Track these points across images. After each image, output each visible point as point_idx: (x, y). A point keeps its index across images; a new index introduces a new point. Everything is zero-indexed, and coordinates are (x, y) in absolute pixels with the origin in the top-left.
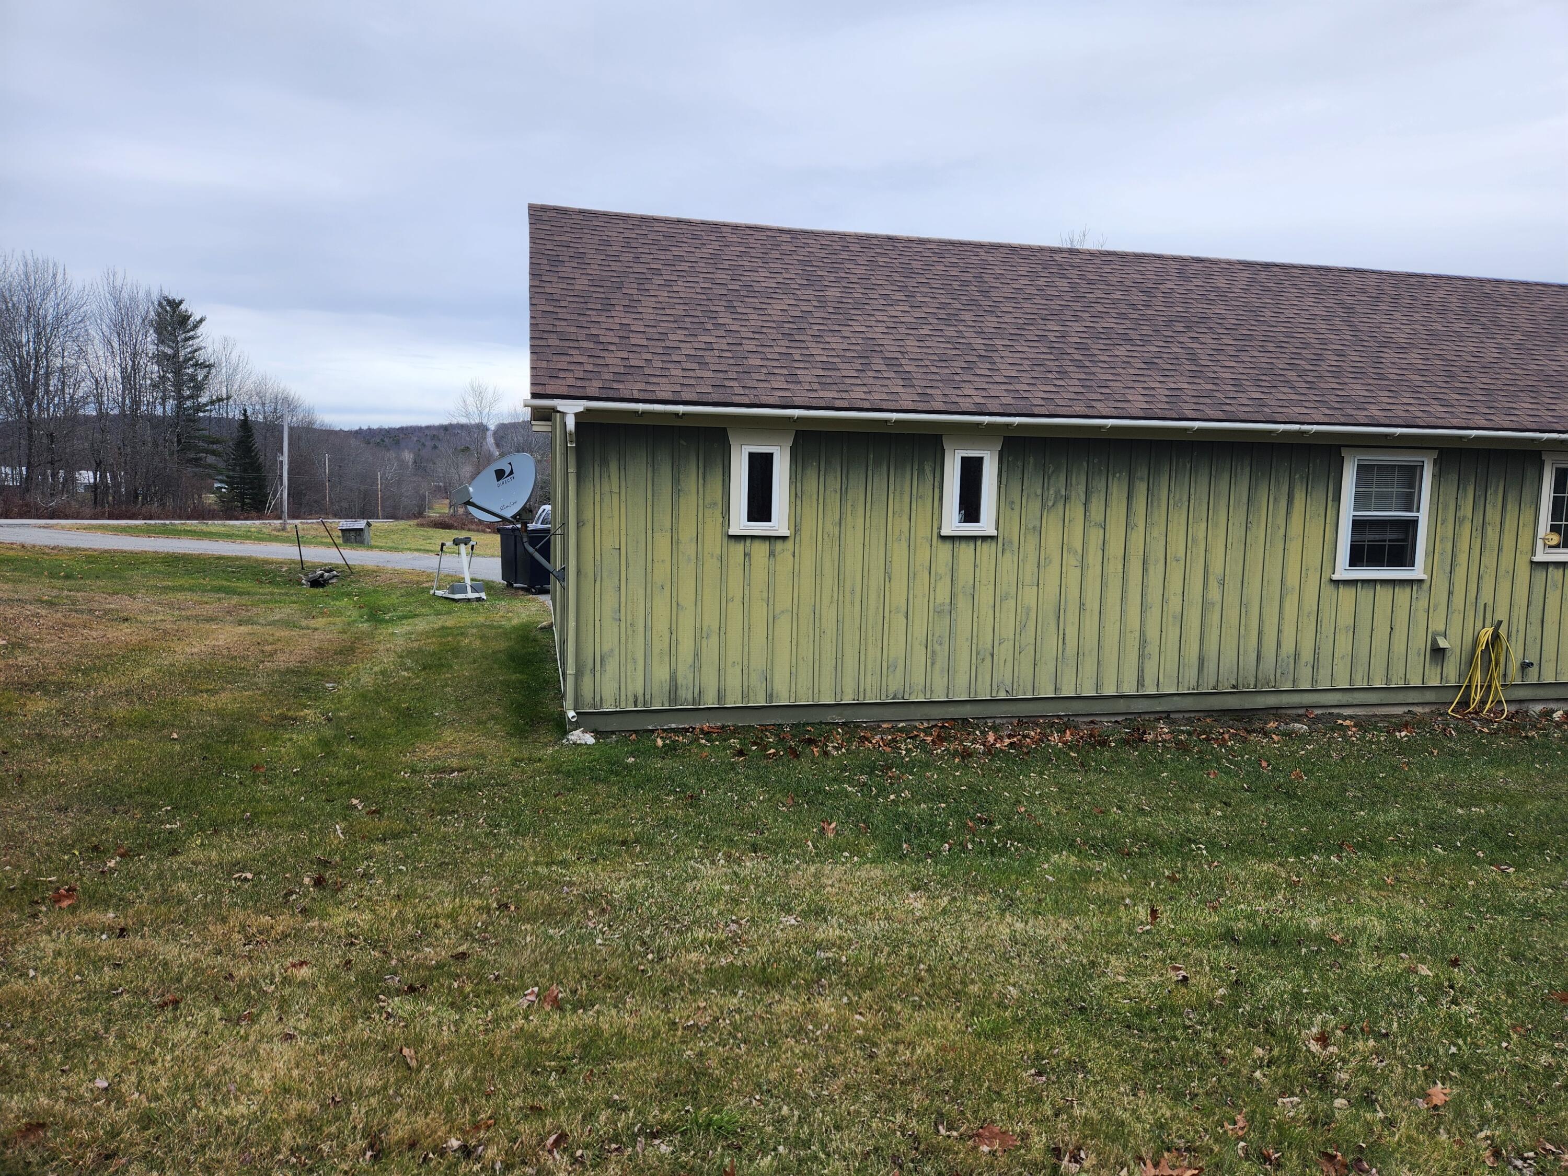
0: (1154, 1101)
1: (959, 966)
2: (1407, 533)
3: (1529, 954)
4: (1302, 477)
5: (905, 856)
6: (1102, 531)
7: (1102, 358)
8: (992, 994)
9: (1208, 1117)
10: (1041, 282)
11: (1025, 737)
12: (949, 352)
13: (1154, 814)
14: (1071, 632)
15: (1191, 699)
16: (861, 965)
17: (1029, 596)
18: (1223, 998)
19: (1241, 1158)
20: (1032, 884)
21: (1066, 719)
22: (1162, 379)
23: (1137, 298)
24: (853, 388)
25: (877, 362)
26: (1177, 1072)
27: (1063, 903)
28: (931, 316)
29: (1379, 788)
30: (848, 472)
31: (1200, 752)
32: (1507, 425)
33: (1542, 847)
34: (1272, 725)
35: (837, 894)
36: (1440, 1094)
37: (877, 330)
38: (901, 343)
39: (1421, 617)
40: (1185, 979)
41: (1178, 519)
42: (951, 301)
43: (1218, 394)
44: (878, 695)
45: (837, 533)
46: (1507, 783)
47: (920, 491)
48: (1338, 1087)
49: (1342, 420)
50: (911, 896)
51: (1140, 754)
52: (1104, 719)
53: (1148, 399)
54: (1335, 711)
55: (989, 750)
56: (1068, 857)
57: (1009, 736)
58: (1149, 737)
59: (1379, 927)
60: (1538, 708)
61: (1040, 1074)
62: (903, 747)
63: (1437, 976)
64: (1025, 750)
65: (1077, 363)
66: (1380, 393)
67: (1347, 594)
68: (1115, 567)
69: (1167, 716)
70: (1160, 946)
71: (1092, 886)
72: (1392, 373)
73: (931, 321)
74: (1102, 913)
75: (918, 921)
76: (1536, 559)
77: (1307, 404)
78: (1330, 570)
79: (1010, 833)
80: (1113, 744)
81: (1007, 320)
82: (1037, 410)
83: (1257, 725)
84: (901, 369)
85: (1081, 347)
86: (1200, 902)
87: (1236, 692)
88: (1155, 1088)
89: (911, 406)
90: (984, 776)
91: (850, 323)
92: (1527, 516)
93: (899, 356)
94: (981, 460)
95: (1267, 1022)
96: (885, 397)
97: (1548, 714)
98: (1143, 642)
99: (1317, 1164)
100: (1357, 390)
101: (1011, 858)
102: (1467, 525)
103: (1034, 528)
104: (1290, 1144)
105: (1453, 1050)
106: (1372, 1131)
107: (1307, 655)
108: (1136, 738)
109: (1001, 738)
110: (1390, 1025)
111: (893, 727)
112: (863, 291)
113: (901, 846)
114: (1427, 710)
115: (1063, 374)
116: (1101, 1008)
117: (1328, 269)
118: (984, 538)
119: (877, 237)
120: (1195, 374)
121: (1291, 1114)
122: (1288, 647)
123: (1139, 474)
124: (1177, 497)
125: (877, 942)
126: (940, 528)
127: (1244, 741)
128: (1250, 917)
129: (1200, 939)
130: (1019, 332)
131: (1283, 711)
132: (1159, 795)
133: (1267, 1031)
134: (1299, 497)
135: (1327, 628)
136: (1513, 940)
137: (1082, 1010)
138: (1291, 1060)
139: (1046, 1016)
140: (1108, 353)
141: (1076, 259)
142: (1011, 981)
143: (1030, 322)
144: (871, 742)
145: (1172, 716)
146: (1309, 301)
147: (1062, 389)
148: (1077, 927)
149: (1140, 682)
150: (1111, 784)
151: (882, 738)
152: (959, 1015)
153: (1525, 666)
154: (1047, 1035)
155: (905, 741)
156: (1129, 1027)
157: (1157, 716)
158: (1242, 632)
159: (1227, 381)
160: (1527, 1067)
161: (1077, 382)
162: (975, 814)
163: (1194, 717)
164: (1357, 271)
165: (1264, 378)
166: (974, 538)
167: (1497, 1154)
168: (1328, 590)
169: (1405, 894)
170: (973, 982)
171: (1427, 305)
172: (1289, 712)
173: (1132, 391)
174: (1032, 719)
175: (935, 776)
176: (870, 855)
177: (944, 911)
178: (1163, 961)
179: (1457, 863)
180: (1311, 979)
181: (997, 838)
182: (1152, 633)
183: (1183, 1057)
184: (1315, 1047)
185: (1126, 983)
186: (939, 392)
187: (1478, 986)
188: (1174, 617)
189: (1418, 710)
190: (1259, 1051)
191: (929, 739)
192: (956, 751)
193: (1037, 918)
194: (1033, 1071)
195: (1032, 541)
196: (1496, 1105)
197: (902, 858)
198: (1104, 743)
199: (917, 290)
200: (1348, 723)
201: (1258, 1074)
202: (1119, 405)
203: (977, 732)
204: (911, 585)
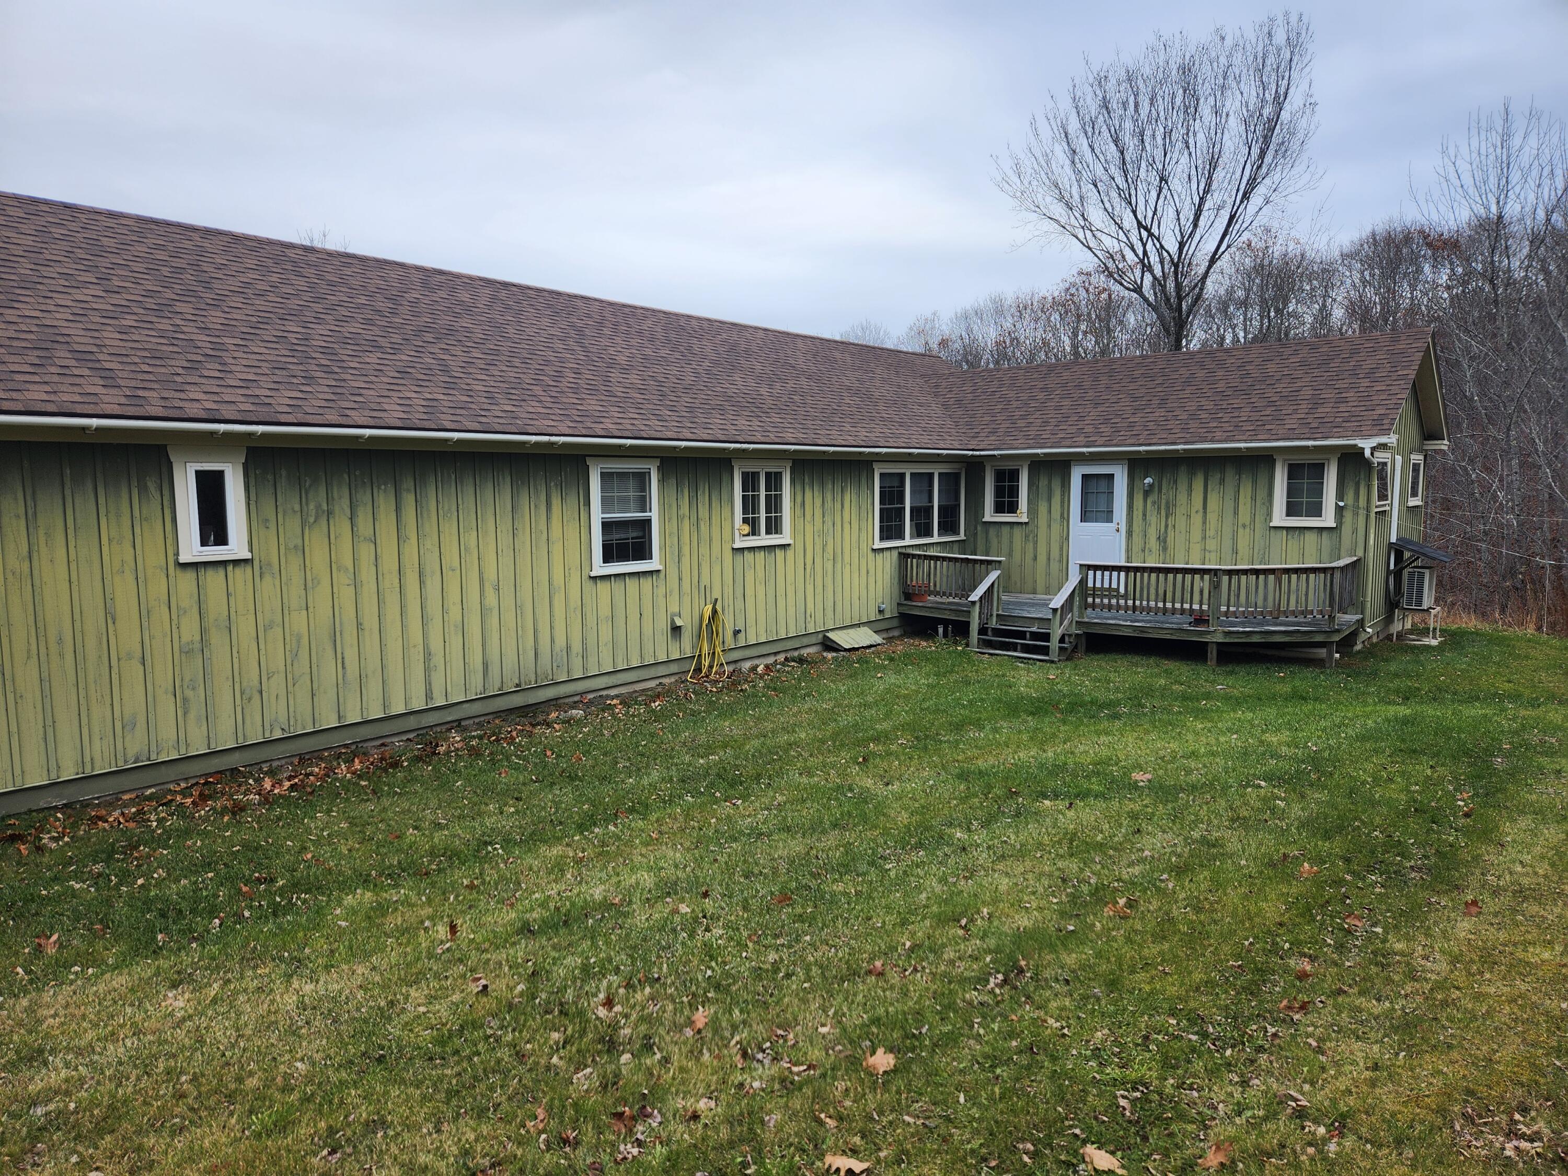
0: (458, 1129)
1: (232, 1061)
2: (644, 531)
3: (756, 871)
4: (556, 485)
5: (161, 948)
6: (372, 546)
7: (352, 365)
8: (274, 1079)
9: (511, 1123)
10: (274, 278)
11: (307, 775)
12: (164, 348)
13: (451, 825)
14: (351, 655)
15: (478, 704)
16: (98, 1105)
17: (298, 621)
18: (521, 994)
19: (543, 1152)
20: (323, 936)
21: (354, 747)
22: (417, 389)
23: (381, 304)
24: (28, 386)
25: (61, 354)
26: (481, 1087)
27: (359, 947)
28: (134, 304)
29: (643, 755)
30: (34, 493)
31: (491, 754)
32: (705, 437)
33: (758, 777)
34: (553, 715)
35: (62, 1024)
36: (701, 1017)
37: (58, 316)
38: (96, 334)
39: (661, 601)
40: (485, 987)
41: (449, 529)
42: (160, 289)
43: (473, 406)
44: (113, 762)
45: (26, 569)
46: (731, 730)
47: (144, 512)
48: (623, 1044)
49: (584, 432)
50: (170, 995)
51: (434, 768)
52: (395, 739)
53: (405, 409)
54: (604, 693)
55: (266, 799)
56: (363, 895)
57: (289, 778)
58: (441, 749)
59: (647, 879)
60: (747, 665)
61: (333, 1152)
62: (153, 817)
63: (693, 911)
64: (309, 790)
65: (325, 369)
66: (612, 409)
67: (603, 587)
68: (390, 582)
69: (458, 724)
70: (460, 960)
71: (390, 918)
72: (618, 390)
73: (136, 310)
74: (400, 944)
75: (179, 1024)
76: (736, 546)
77: (553, 417)
78: (588, 568)
79: (295, 886)
80: (405, 764)
81: (235, 316)
82: (283, 418)
83: (541, 718)
84: (98, 365)
85: (326, 351)
86: (498, 902)
87: (520, 690)
88: (458, 1114)
89: (117, 410)
90: (261, 829)
91: (16, 305)
92: (726, 512)
93: (95, 349)
94: (221, 474)
95: (561, 1004)
96: (77, 398)
97: (754, 669)
98: (428, 655)
99: (609, 1127)
100: (592, 405)
101: (297, 914)
102: (686, 522)
103: (296, 547)
104: (585, 1118)
105: (709, 973)
106: (652, 1074)
107: (577, 647)
108: (429, 752)
109: (280, 782)
110: (661, 969)
111: (137, 797)
112: (33, 267)
113: (155, 938)
114: (673, 679)
115: (310, 379)
116: (401, 1049)
117: (559, 294)
118: (236, 562)
119: (46, 202)
120: (450, 386)
121: (585, 1087)
122: (561, 641)
123: (405, 486)
124: (446, 508)
125: (121, 1068)
126: (177, 554)
127: (530, 735)
128: (543, 905)
129: (498, 942)
130: (252, 331)
131: (562, 701)
132: (455, 805)
133: (561, 1012)
134: (556, 502)
135: (591, 620)
136: (745, 861)
137: (381, 1060)
138: (583, 1033)
139: (340, 1081)
140: (358, 359)
141: (312, 257)
142: (298, 1056)
143: (265, 320)
144: (107, 821)
145: (463, 723)
146: (545, 321)
147: (311, 396)
148: (374, 968)
149: (429, 696)
150: (406, 805)
151: (123, 814)
152: (233, 1121)
153: (736, 633)
154: (341, 1102)
155: (155, 809)
156: (431, 1059)
157: (448, 726)
158: (520, 632)
159: (480, 394)
160: (760, 968)
161: (326, 389)
162: (250, 876)
163: (482, 720)
164: (583, 297)
165: (513, 391)
166: (224, 563)
167: (745, 1055)
168: (588, 585)
169: (666, 844)
170: (251, 1074)
171: (640, 333)
172: (567, 700)
173: (386, 400)
174: (316, 754)
175: (199, 843)
176: (110, 961)
177: (214, 1001)
178: (463, 976)
179: (702, 806)
180: (597, 947)
181: (280, 896)
182: (436, 645)
183: (485, 1070)
184: (602, 1012)
185: (428, 1012)
186: (155, 394)
187: (723, 909)
188: (456, 626)
189: (666, 681)
190: (555, 1036)
191: (189, 801)
192: (225, 808)
193: (329, 972)
194: (325, 1152)
195: (295, 563)
196: (741, 1012)
197: (157, 952)
198: (396, 765)
199: (112, 272)
200: (615, 702)
201: (555, 1060)
202: (375, 414)
203: (251, 781)
204: (145, 624)
